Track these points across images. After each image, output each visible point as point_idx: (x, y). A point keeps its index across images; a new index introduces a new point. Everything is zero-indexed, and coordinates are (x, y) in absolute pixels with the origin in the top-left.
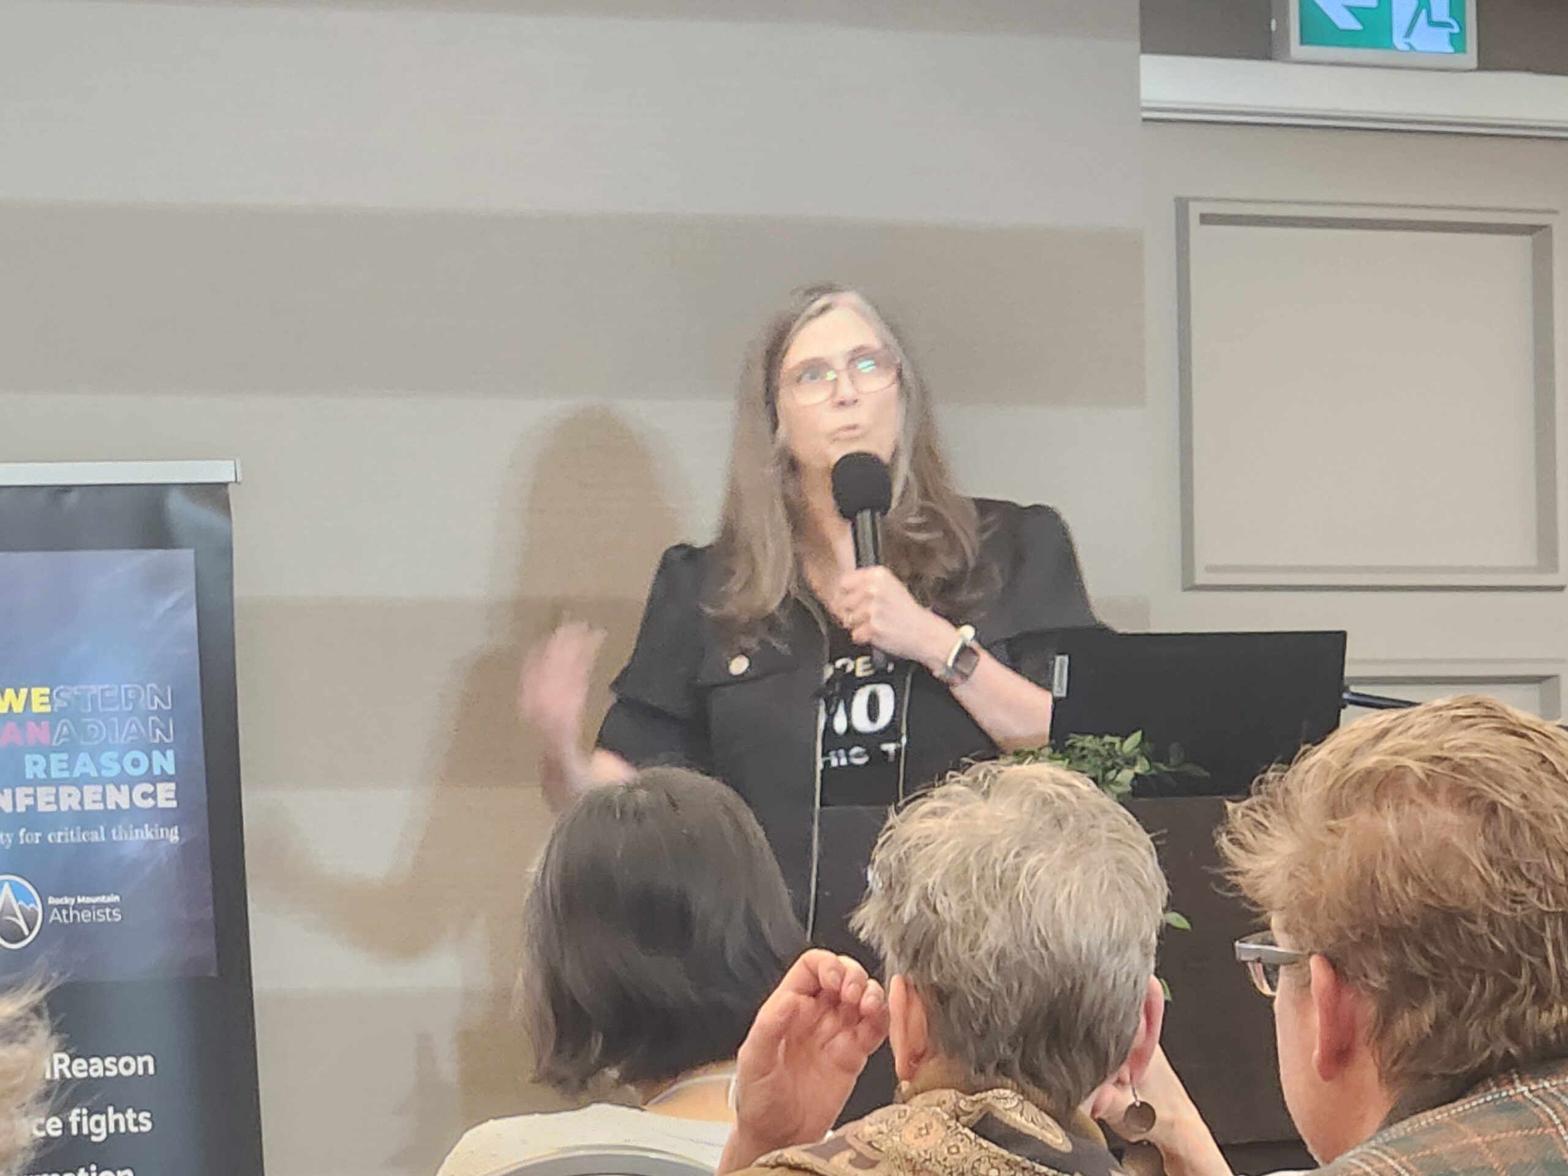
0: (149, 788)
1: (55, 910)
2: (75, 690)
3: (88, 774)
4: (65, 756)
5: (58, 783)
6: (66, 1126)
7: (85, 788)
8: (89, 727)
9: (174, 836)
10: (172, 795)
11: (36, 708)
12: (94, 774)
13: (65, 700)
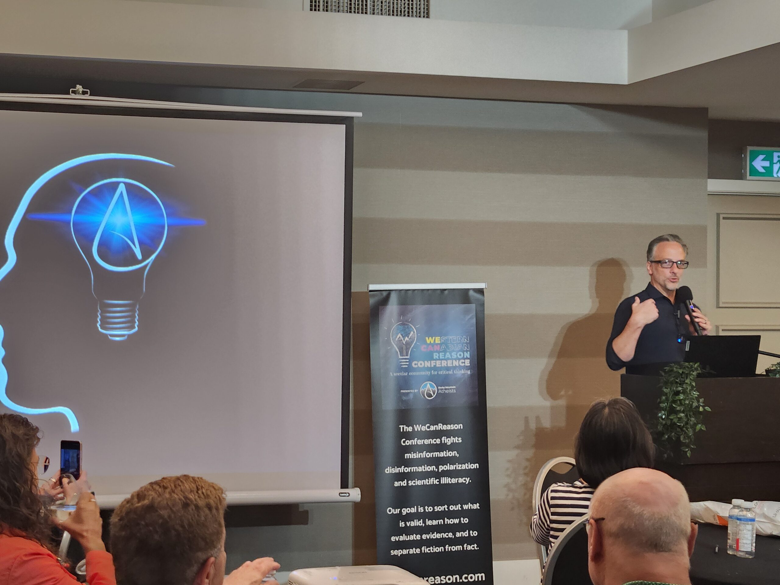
0: (463, 361)
1: (440, 390)
2: (446, 338)
3: (449, 358)
4: (443, 353)
5: (442, 359)
6: (441, 441)
7: (448, 361)
8: (449, 346)
9: (469, 372)
10: (469, 362)
11: (437, 342)
12: (450, 357)
13: (444, 340)
